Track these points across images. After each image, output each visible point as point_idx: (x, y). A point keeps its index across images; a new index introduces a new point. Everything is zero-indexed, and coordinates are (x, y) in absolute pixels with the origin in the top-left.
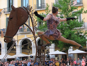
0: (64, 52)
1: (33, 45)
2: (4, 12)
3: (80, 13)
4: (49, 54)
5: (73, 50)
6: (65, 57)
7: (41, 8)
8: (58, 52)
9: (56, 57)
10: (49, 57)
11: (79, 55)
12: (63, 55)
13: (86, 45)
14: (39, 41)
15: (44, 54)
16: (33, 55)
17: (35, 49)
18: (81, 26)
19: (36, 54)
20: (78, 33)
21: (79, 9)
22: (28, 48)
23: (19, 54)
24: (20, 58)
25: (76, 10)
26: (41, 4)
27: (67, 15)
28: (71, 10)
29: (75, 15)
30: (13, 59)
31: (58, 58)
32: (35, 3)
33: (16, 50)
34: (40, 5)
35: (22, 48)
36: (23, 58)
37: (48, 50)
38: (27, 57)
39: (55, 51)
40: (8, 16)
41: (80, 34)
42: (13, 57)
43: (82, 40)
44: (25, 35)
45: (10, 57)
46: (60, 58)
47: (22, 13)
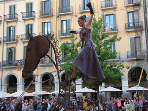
0: (94, 89)
1: (56, 80)
2: (21, 40)
4: (76, 91)
5: (105, 87)
6: (95, 96)
8: (86, 90)
9: (84, 95)
10: (75, 95)
12: (92, 93)
13: (121, 81)
14: (63, 76)
15: (69, 92)
17: (58, 85)
18: (115, 57)
19: (60, 91)
22: (50, 84)
23: (39, 91)
24: (40, 96)
26: (66, 30)
29: (108, 44)
30: (32, 97)
31: (86, 97)
32: (59, 29)
33: (35, 87)
34: (65, 32)
35: (43, 84)
36: (44, 96)
37: (74, 87)
38: (49, 95)
39: (83, 88)
40: (26, 45)
41: (114, 67)
42: (31, 94)
43: (116, 75)
44: (47, 68)
45: (27, 94)
47: (41, 42)
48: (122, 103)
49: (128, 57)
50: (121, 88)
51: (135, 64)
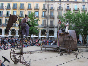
0: (29, 36)
3: (37, 20)
5: (33, 35)
7: (21, 16)
10: (23, 37)
11: (35, 37)
16: (16, 36)
18: (37, 26)
20: (36, 29)
21: (37, 19)
22: (14, 33)
23: (10, 35)
25: (36, 19)
27: (32, 20)
28: (34, 19)
29: (35, 21)
30: (7, 37)
33: (9, 33)
34: (21, 15)
36: (12, 37)
42: (7, 36)
44: (13, 27)
46: (27, 39)
48: (38, 41)
49: (41, 26)
50: (38, 36)
51: (43, 29)
